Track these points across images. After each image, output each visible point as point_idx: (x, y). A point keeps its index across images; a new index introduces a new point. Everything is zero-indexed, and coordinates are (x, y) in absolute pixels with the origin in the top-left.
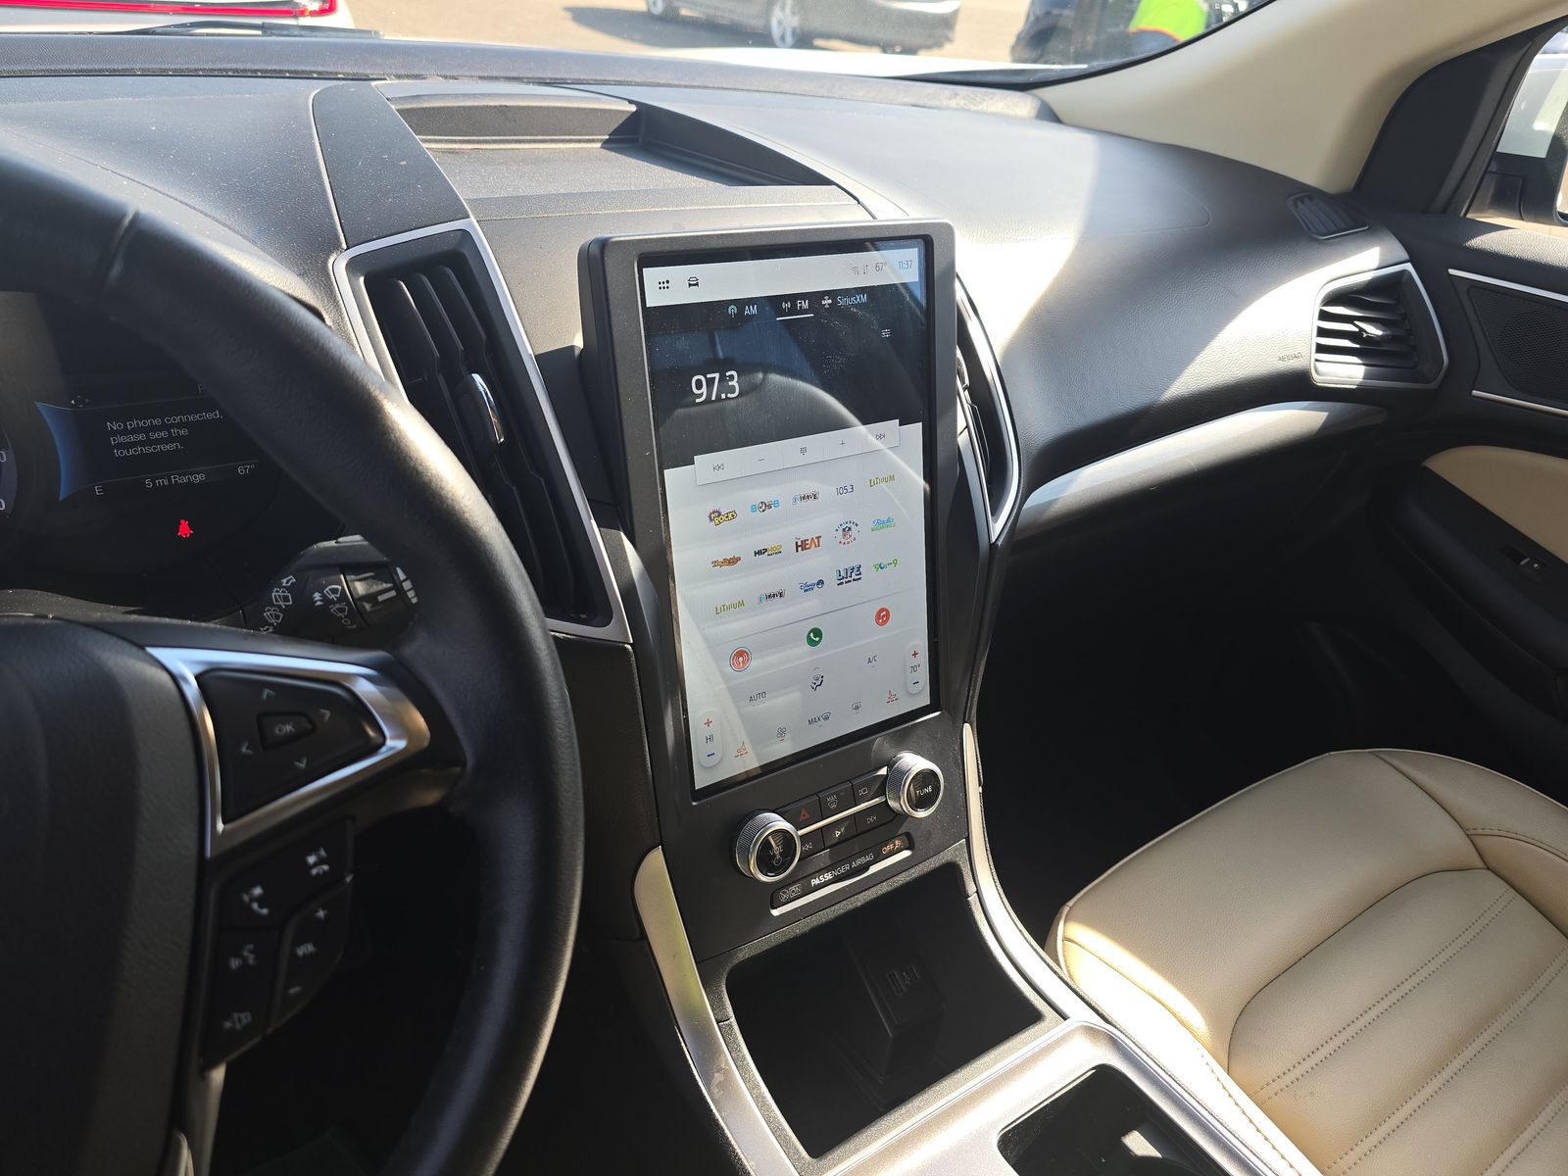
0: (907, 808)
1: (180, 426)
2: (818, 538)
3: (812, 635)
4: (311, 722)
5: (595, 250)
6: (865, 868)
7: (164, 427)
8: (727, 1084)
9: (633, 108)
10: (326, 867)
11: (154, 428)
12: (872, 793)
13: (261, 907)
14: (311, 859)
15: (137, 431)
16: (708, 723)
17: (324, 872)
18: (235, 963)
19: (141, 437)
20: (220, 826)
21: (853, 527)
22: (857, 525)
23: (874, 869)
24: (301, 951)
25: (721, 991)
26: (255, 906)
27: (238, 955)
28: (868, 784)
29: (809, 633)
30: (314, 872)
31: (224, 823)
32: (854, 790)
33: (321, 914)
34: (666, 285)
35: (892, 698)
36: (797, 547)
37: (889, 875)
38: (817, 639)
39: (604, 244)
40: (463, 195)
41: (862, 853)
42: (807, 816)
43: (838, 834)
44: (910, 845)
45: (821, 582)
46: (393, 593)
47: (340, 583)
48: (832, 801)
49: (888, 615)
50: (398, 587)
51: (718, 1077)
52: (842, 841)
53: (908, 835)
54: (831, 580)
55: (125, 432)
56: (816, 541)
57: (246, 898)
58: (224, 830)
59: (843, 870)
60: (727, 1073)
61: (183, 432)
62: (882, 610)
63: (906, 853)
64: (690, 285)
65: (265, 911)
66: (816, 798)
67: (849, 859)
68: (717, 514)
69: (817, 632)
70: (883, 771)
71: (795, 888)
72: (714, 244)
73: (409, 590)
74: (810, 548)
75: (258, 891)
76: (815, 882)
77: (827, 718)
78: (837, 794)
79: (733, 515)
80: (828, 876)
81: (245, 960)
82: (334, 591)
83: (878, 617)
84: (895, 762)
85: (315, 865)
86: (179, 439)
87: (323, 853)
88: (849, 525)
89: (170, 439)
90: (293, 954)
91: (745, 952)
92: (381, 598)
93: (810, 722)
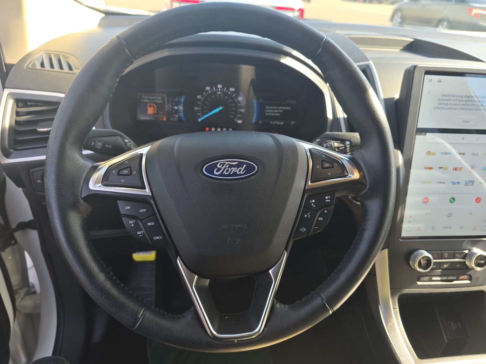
0: (473, 265)
1: (281, 110)
2: (462, 168)
3: (451, 199)
4: (333, 165)
5: (412, 69)
6: (452, 281)
7: (278, 109)
8: (393, 327)
9: (412, 40)
10: (329, 201)
11: (275, 109)
12: (461, 257)
13: (314, 205)
14: (327, 198)
15: (272, 109)
16: (410, 217)
17: (329, 202)
18: (306, 216)
19: (272, 111)
20: (310, 183)
21: (475, 167)
22: (476, 167)
23: (455, 282)
24: (319, 219)
25: (396, 300)
26: (312, 204)
27: (307, 214)
28: (460, 254)
29: (451, 198)
30: (326, 201)
31: (311, 182)
32: (454, 254)
33: (326, 212)
34: (431, 81)
35: (475, 229)
36: (454, 169)
37: (460, 286)
38: (453, 201)
39: (415, 67)
40: (368, 55)
41: (453, 275)
42: (436, 257)
43: (445, 266)
44: (470, 279)
45: (459, 183)
46: (344, 148)
47: (331, 142)
48: (446, 255)
49: (480, 200)
50: (345, 146)
51: (390, 324)
52: (446, 269)
53: (470, 276)
54: (462, 183)
55: (269, 109)
56: (460, 169)
57: (311, 202)
58: (310, 184)
59: (445, 278)
60: (393, 324)
61: (281, 111)
62: (478, 198)
63: (468, 282)
64: (438, 82)
65: (314, 206)
66: (440, 252)
67: (447, 275)
68: (429, 152)
69: (454, 199)
70: (467, 252)
71: (427, 278)
72: (449, 70)
73: (348, 148)
74: (458, 170)
75: (314, 201)
76: (434, 278)
77: (450, 228)
78: (449, 253)
79: (434, 154)
80: (439, 278)
81: (308, 216)
82: (330, 144)
83: (477, 200)
84: (471, 250)
85: (327, 199)
86: (280, 113)
87: (329, 197)
88: (473, 166)
89: (278, 113)
90: (318, 219)
91: (407, 291)
92: (340, 148)
93: (444, 228)
